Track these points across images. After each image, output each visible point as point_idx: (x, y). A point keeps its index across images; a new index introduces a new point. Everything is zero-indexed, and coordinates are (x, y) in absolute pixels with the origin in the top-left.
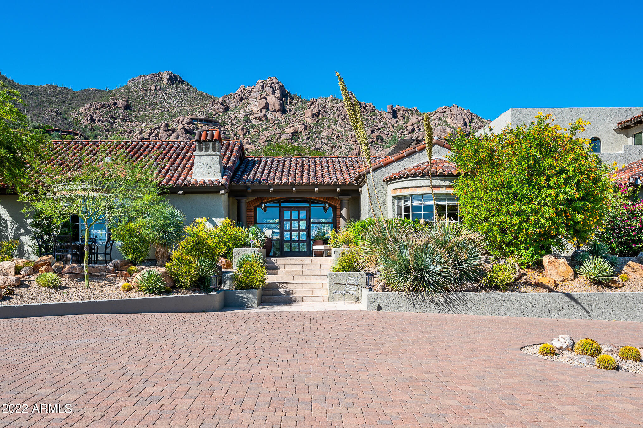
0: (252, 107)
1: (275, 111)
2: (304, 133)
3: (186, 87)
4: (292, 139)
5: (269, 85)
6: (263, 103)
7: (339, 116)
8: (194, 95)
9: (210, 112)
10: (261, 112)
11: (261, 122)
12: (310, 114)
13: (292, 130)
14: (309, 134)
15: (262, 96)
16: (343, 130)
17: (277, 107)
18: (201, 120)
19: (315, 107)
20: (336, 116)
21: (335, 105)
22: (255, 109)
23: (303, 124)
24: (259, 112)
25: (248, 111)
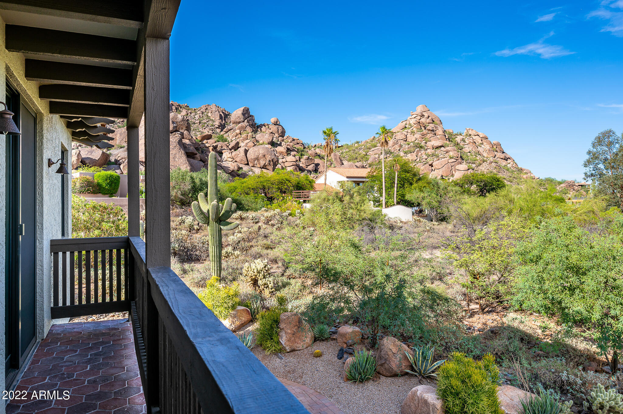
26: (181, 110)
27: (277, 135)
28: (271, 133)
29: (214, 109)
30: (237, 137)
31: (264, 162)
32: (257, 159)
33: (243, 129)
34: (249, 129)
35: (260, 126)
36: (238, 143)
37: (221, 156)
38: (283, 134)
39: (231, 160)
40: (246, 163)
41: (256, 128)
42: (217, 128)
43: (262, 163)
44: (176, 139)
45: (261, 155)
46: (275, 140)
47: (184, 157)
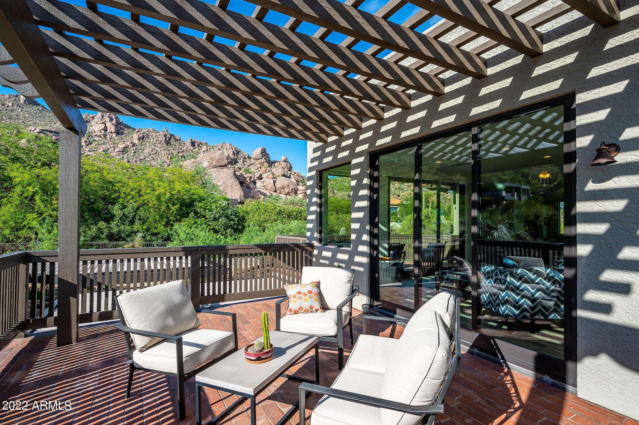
0: (93, 128)
1: (111, 132)
2: (132, 149)
3: (41, 108)
4: (123, 152)
5: (107, 116)
6: (102, 126)
7: (156, 141)
8: (47, 115)
9: (59, 127)
10: (101, 132)
11: (100, 138)
12: (136, 138)
13: (123, 146)
14: (136, 149)
15: (102, 122)
16: (159, 150)
17: (113, 130)
18: (51, 132)
19: (141, 133)
20: (155, 141)
21: (154, 135)
22: (96, 130)
23: (132, 143)
24: (99, 131)
25: (90, 130)
26: (202, 146)
27: (286, 170)
28: (283, 168)
29: (228, 147)
30: (258, 170)
31: (288, 190)
32: (282, 187)
33: (262, 164)
34: (266, 165)
35: (274, 162)
36: (261, 175)
37: (255, 185)
38: (290, 169)
39: (263, 188)
40: (275, 190)
41: (271, 163)
43: (287, 190)
44: (232, 172)
45: (286, 185)
46: (285, 173)
47: (239, 185)
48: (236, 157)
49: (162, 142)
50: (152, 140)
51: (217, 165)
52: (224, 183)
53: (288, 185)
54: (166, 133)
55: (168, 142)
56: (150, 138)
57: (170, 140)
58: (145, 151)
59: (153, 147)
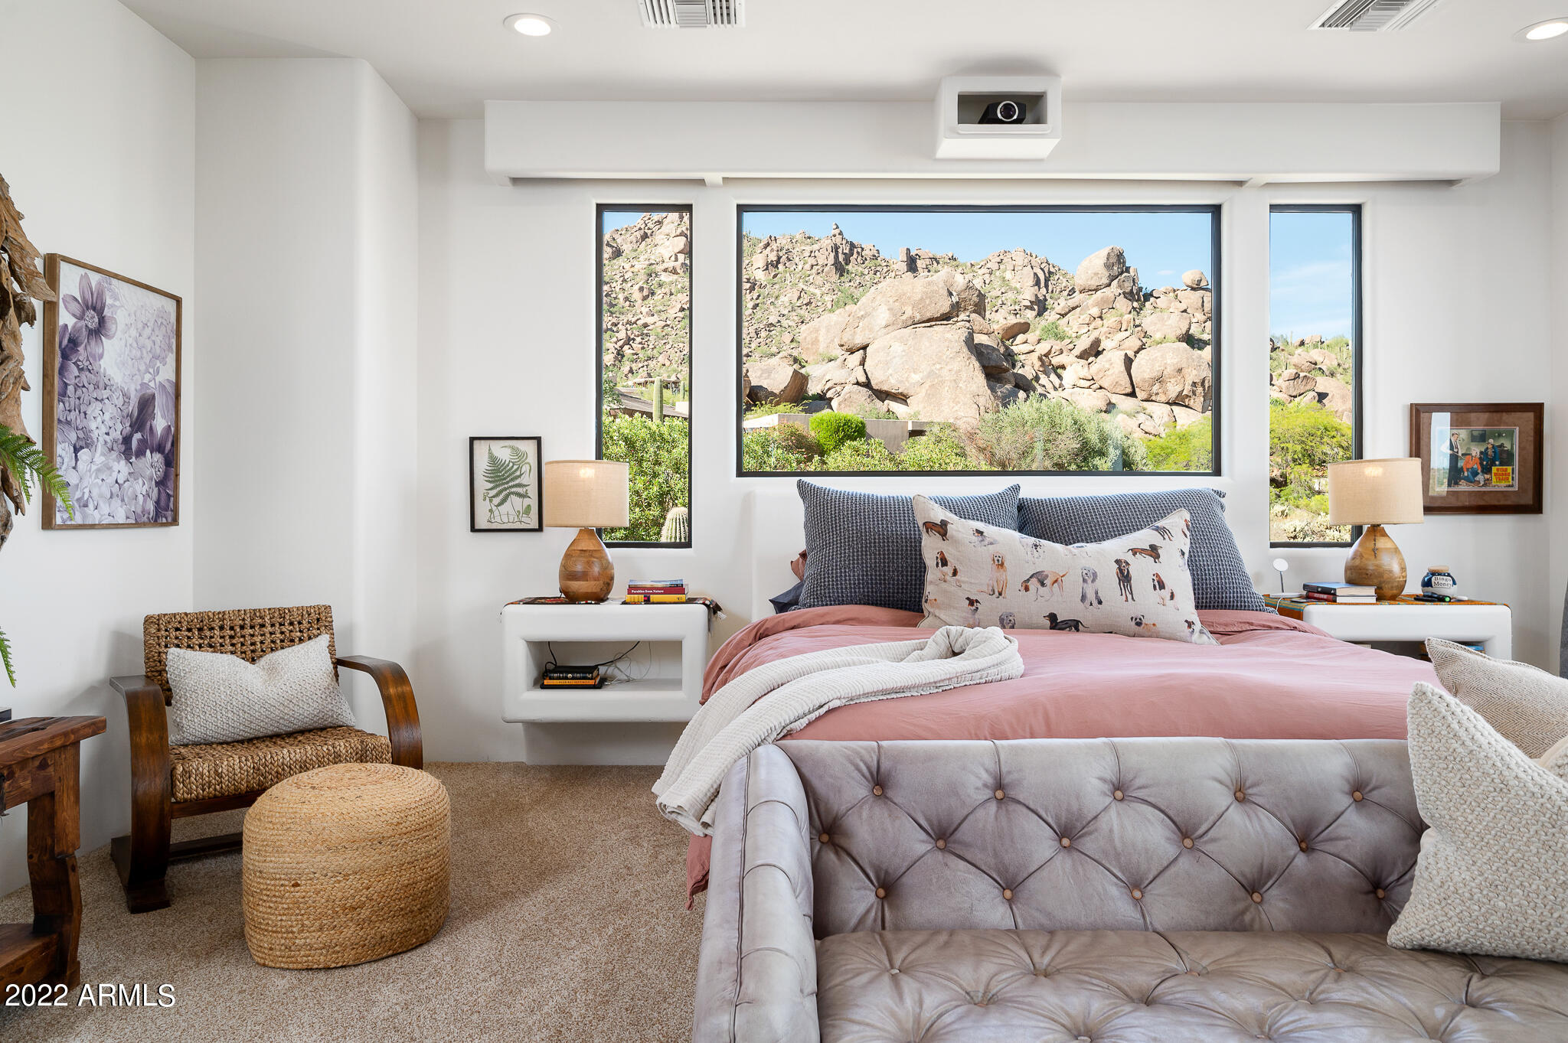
26: (939, 267)
27: (1200, 316)
28: (1185, 311)
29: (1020, 260)
30: (1091, 327)
31: (1178, 389)
32: (1160, 379)
33: (1108, 304)
34: (1123, 304)
36: (1097, 342)
39: (1088, 383)
40: (1129, 390)
41: (1142, 300)
42: (1027, 307)
43: (1173, 390)
44: (963, 334)
45: (1169, 370)
46: (1195, 331)
47: (980, 379)
48: (1043, 291)
49: (826, 269)
50: (800, 267)
51: (918, 317)
52: (931, 374)
53: (1180, 370)
54: (838, 240)
55: (840, 269)
56: (797, 260)
57: (848, 262)
58: (782, 298)
59: (801, 285)
